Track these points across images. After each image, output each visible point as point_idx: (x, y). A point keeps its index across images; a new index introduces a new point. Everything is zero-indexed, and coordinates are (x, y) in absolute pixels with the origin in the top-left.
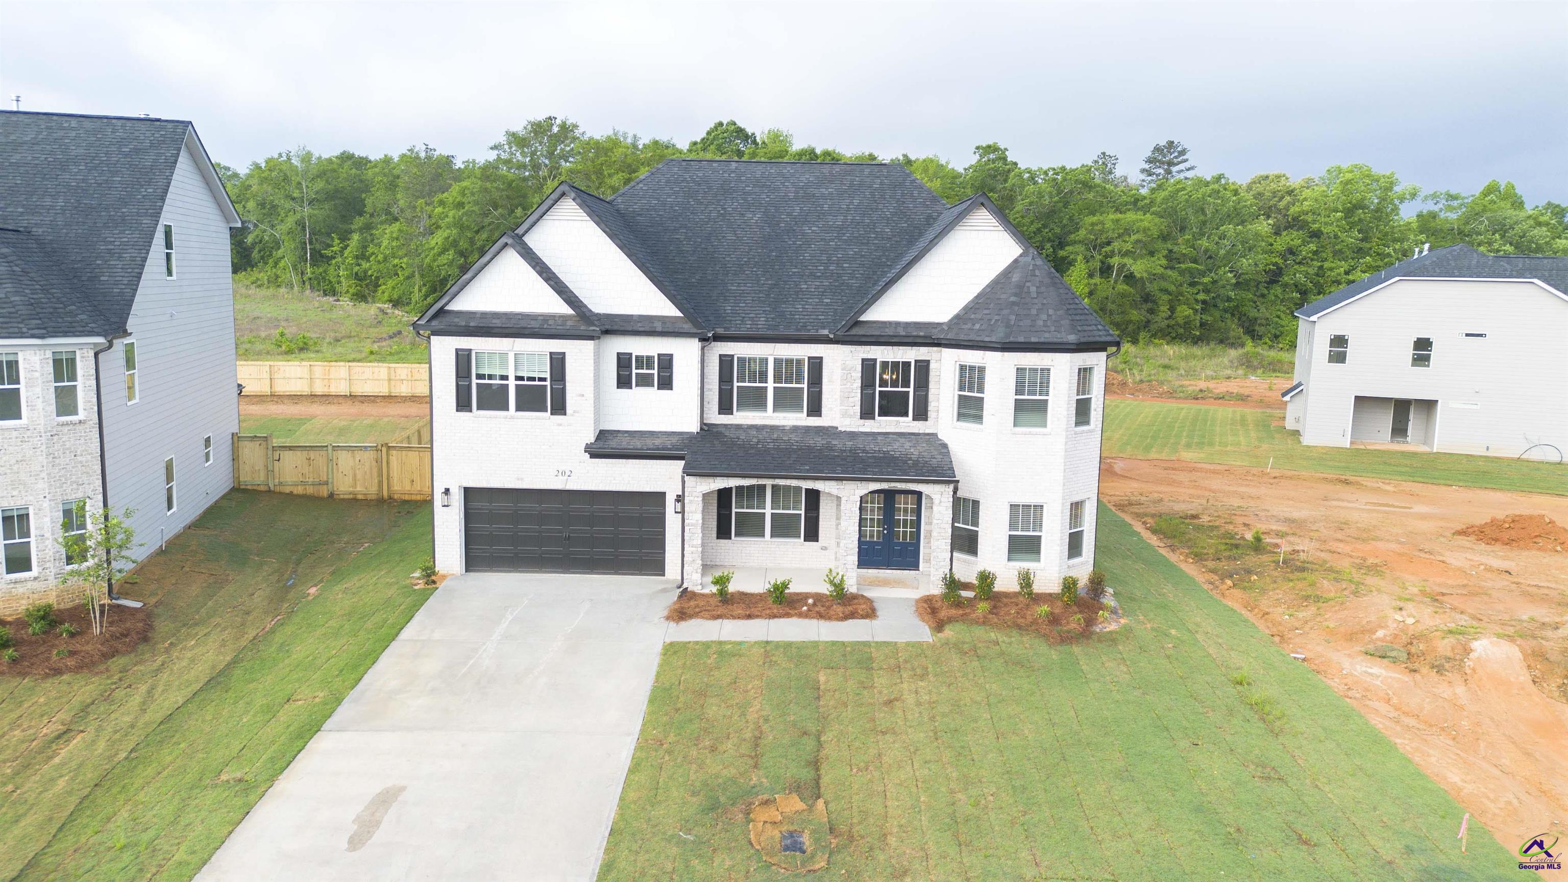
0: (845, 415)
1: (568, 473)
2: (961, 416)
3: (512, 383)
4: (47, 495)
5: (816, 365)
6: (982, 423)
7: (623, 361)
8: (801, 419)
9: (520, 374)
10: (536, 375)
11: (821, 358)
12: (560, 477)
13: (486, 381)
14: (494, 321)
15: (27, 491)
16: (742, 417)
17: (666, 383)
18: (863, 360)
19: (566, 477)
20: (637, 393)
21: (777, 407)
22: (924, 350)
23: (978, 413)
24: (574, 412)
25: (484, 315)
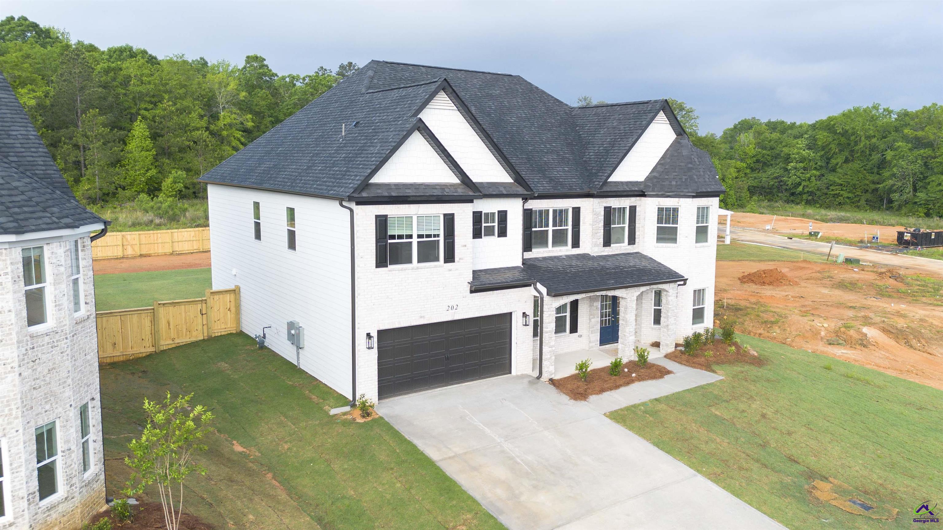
0: (596, 245)
1: (455, 308)
2: (660, 239)
3: (415, 241)
4: (72, 403)
5: (577, 211)
6: (676, 243)
7: (477, 217)
8: (567, 250)
9: (421, 233)
10: (432, 233)
11: (580, 208)
12: (450, 311)
13: (397, 241)
14: (407, 191)
15: (57, 403)
16: (537, 253)
17: (503, 233)
18: (605, 207)
19: (454, 311)
20: (485, 240)
21: (555, 243)
22: (633, 199)
23: (674, 237)
24: (460, 259)
25: (398, 186)
